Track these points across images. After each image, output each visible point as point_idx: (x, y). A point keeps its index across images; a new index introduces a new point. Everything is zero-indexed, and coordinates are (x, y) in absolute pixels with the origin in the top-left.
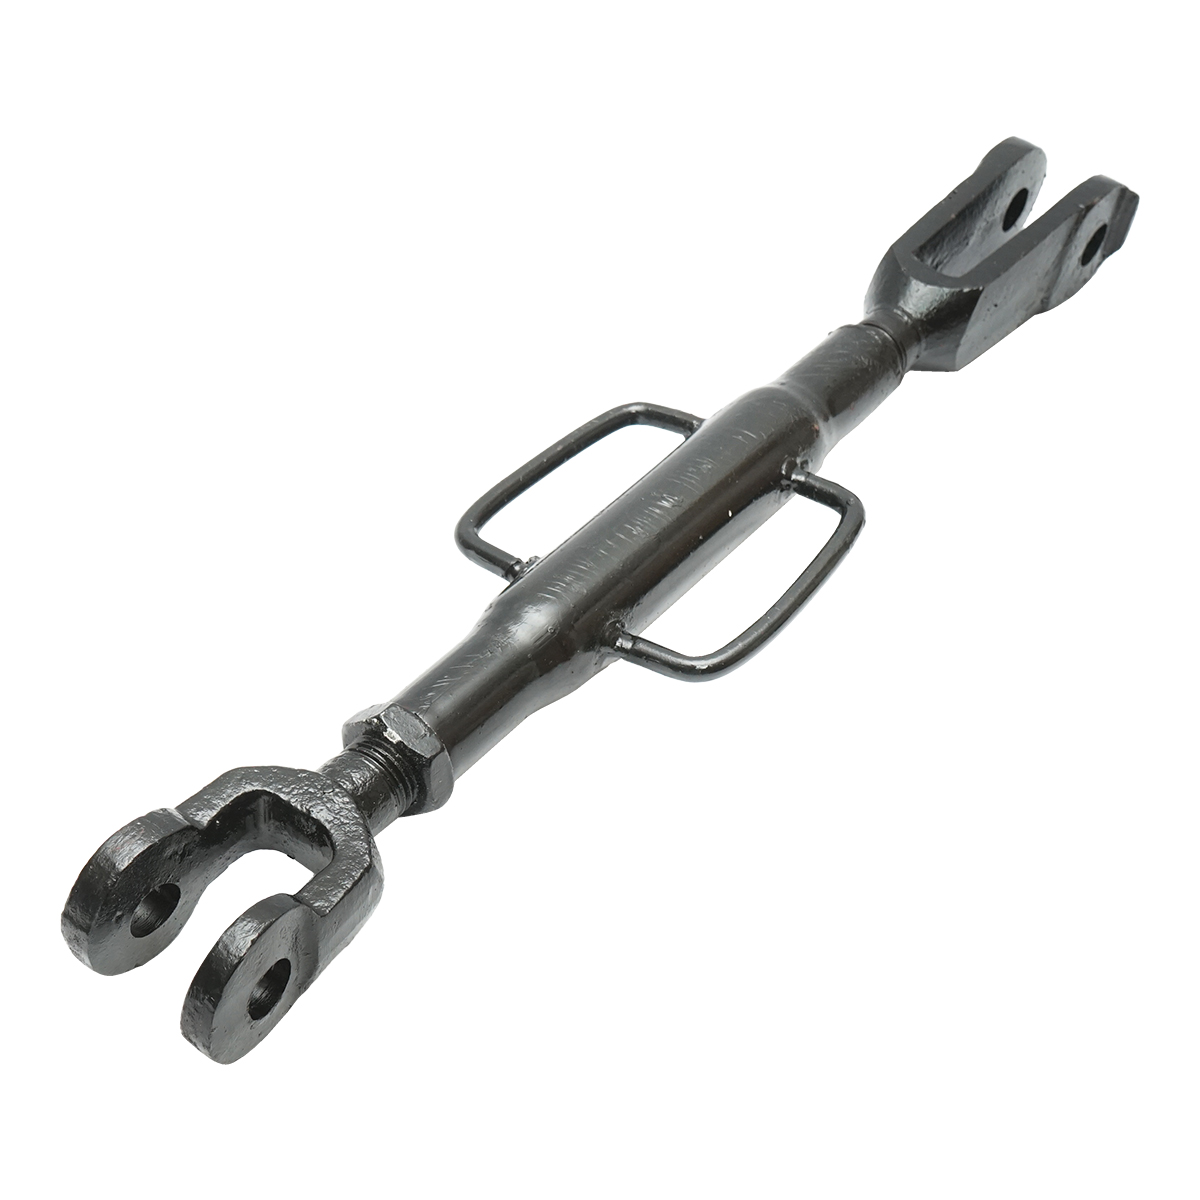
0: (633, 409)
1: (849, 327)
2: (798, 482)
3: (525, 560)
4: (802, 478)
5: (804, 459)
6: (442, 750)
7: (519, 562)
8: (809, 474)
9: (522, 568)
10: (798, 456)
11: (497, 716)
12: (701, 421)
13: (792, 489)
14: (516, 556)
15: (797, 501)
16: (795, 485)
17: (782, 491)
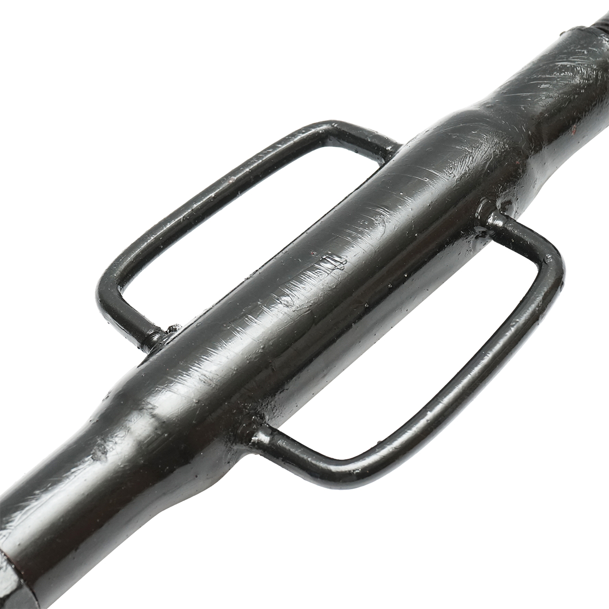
0: (320, 129)
1: (581, 30)
2: (495, 227)
3: (165, 328)
4: (500, 223)
5: (506, 199)
6: (19, 587)
7: (158, 330)
8: (508, 219)
9: (161, 338)
10: (498, 197)
11: (94, 538)
12: (397, 146)
13: (488, 236)
14: (157, 325)
15: (493, 249)
16: (492, 232)
17: (477, 238)
